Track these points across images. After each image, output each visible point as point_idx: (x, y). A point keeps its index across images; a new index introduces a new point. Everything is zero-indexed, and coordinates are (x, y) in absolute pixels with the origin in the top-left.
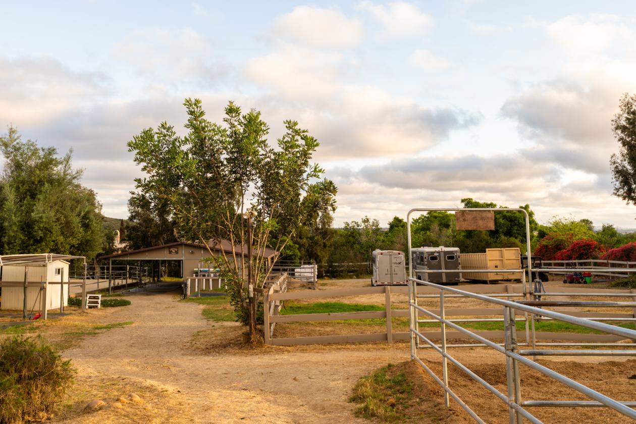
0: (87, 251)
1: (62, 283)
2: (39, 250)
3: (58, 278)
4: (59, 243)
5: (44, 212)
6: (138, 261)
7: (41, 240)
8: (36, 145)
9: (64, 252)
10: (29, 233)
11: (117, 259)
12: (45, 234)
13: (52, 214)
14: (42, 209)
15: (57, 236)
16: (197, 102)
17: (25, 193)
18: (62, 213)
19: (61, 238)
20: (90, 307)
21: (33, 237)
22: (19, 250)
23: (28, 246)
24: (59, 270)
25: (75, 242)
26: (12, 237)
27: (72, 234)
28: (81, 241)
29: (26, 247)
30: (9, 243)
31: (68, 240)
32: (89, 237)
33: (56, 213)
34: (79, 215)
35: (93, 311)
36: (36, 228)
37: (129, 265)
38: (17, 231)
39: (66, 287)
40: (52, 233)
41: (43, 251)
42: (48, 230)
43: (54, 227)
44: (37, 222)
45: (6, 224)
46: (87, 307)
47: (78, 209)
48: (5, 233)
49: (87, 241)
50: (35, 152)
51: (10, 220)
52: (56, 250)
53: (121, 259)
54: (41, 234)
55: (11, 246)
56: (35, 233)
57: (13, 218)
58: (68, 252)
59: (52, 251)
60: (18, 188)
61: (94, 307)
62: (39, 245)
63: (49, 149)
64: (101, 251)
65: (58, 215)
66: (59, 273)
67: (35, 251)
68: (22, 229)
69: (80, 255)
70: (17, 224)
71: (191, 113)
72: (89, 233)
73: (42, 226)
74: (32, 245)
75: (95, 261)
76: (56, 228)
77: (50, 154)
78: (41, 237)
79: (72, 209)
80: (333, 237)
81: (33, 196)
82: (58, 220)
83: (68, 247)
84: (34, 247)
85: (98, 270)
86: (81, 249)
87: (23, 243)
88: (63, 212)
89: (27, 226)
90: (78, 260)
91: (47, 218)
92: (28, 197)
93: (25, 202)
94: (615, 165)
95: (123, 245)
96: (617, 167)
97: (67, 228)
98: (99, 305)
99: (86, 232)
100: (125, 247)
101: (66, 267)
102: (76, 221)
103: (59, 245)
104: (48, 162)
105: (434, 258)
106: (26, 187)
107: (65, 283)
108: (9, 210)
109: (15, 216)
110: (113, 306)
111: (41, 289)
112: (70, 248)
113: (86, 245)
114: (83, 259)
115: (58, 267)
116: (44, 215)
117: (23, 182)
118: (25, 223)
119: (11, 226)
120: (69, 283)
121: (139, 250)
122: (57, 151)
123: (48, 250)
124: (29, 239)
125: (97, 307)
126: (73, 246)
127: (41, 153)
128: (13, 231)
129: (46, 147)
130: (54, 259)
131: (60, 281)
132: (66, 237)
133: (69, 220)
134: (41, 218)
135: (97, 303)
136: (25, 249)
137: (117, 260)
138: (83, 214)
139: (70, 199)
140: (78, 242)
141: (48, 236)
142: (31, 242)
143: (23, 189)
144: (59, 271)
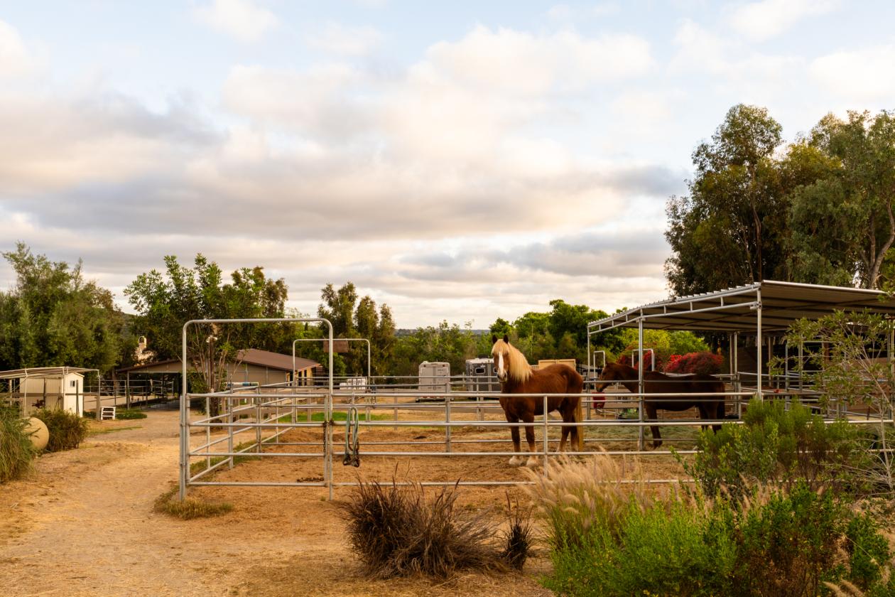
0: (101, 364)
1: (77, 394)
2: (54, 363)
3: (73, 390)
4: (73, 357)
5: (58, 327)
6: (165, 374)
7: (56, 354)
8: (46, 258)
9: (77, 366)
10: (44, 347)
11: (139, 372)
12: (60, 348)
13: (66, 329)
14: (56, 325)
15: (71, 349)
16: (173, 258)
17: (39, 308)
18: (75, 327)
19: (75, 352)
20: (105, 419)
21: (48, 351)
22: (35, 364)
23: (44, 359)
24: (74, 382)
25: (89, 355)
26: (29, 351)
27: (86, 348)
28: (95, 354)
29: (42, 360)
30: (25, 357)
31: (82, 353)
32: (102, 351)
33: (69, 327)
34: (91, 329)
35: (108, 422)
36: (51, 343)
37: (153, 379)
38: (33, 346)
39: (81, 398)
40: (66, 347)
41: (58, 365)
42: (62, 345)
43: (68, 341)
44: (52, 336)
45: (22, 339)
46: (102, 418)
47: (90, 323)
48: (21, 347)
49: (101, 354)
50: (46, 266)
51: (26, 335)
52: (71, 363)
53: (144, 372)
54: (56, 348)
55: (27, 360)
56: (50, 347)
57: (29, 333)
58: (81, 365)
59: (66, 364)
60: (32, 303)
61: (108, 418)
62: (53, 358)
63: (61, 264)
64: (115, 364)
65: (72, 329)
66: (74, 385)
67: (50, 364)
68: (37, 343)
69: (94, 368)
70: (33, 338)
71: (170, 266)
72: (103, 346)
73: (56, 340)
74: (47, 359)
75: (113, 375)
76: (70, 342)
77: (62, 268)
78: (55, 351)
79: (85, 323)
80: (393, 346)
81: (46, 310)
82: (71, 334)
83: (82, 360)
84: (49, 360)
85: (117, 385)
86: (95, 361)
87: (39, 356)
88: (76, 325)
89: (43, 341)
90: (92, 372)
91: (61, 333)
92: (42, 312)
93: (39, 317)
94: (669, 271)
95: (146, 356)
96: (670, 273)
97: (80, 342)
98: (114, 417)
99: (99, 345)
100: (148, 359)
101: (80, 379)
102: (89, 334)
103: (73, 358)
104: (60, 278)
105: (480, 371)
106: (39, 302)
107: (81, 394)
108: (25, 325)
109: (31, 331)
110: (128, 418)
111: (59, 399)
112: (84, 361)
113: (100, 358)
114: (97, 372)
115: (73, 380)
116: (59, 331)
117: (37, 297)
118: (40, 337)
119: (27, 340)
120: (84, 395)
121: (165, 362)
122: (68, 265)
123: (62, 363)
124: (44, 352)
125: (111, 418)
126: (86, 359)
127: (53, 268)
128: (30, 346)
129: (58, 262)
130: (70, 371)
131: (75, 392)
132: (80, 350)
133: (83, 333)
134: (56, 333)
135: (111, 414)
136: (40, 362)
137: (138, 374)
138: (95, 327)
139: (83, 312)
140: (91, 355)
141: (63, 350)
142: (46, 355)
143: (36, 304)
144: (73, 384)
